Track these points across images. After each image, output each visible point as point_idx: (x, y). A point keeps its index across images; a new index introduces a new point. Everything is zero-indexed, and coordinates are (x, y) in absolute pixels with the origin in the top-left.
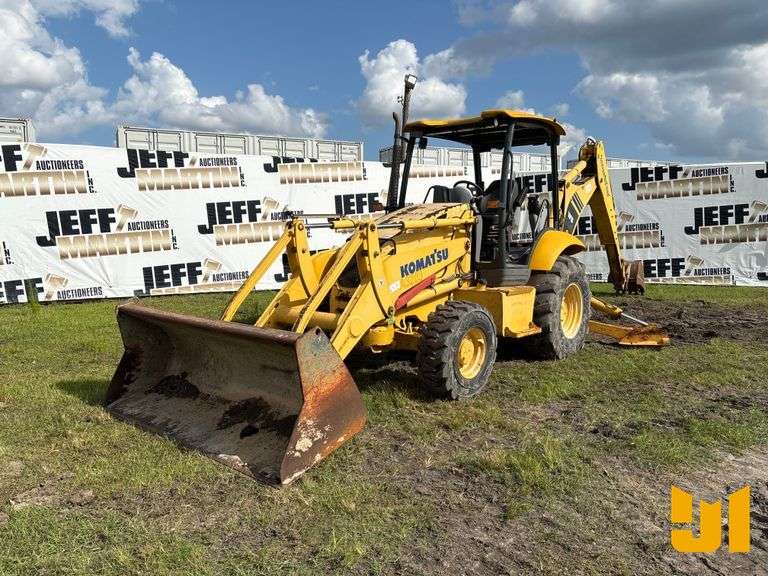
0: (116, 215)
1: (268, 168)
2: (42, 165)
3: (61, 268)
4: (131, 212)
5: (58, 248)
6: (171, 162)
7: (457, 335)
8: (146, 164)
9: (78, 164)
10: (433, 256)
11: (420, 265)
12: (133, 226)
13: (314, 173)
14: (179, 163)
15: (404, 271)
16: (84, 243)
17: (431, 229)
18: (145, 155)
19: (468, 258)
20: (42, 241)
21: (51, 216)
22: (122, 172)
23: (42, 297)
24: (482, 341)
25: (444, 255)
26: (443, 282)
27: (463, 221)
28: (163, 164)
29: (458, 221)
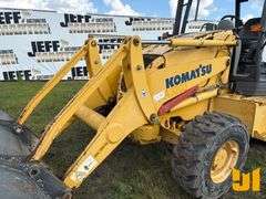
0: (60, 44)
1: (127, 23)
2: (29, 21)
3: (38, 66)
4: (66, 43)
5: (37, 58)
6: (83, 20)
7: (212, 149)
8: (73, 21)
9: (44, 20)
10: (197, 70)
11: (185, 77)
12: (67, 49)
13: (149, 26)
14: (87, 21)
15: (169, 83)
16: (47, 56)
17: (198, 47)
18: (72, 16)
19: (227, 72)
20: (30, 54)
21: (33, 43)
22: (62, 24)
23: (31, 78)
24: (236, 149)
25: (208, 69)
26: (205, 91)
27: (227, 42)
28: (80, 21)
29: (222, 42)
